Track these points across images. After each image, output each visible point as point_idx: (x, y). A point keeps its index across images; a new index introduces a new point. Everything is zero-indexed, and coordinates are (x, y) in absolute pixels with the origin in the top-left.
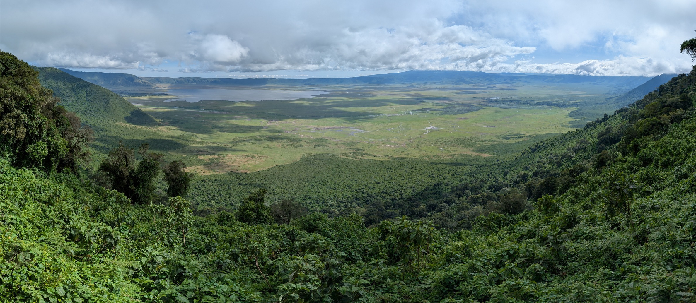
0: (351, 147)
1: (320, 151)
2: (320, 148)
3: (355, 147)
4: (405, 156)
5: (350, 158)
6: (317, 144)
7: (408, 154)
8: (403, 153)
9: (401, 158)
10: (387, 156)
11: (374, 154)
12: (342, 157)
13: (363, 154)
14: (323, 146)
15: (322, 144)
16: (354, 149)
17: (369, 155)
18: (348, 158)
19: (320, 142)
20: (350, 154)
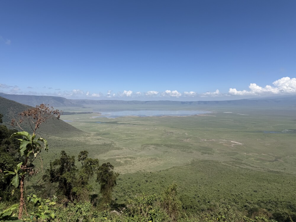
0: (231, 157)
1: (206, 157)
2: (207, 155)
3: (234, 157)
4: (281, 171)
5: (230, 165)
6: (204, 151)
7: (285, 169)
8: (279, 168)
9: (278, 172)
10: (263, 168)
11: (251, 165)
12: (224, 164)
13: (242, 164)
14: (208, 153)
15: (208, 152)
16: (234, 159)
17: (247, 165)
18: (229, 165)
19: (206, 150)
20: (230, 162)
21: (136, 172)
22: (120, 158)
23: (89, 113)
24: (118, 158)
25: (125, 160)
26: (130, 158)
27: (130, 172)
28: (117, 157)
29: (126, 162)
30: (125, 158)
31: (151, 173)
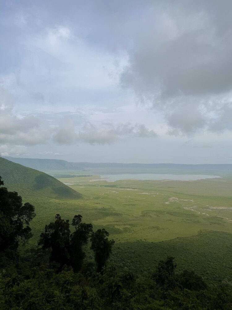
1: (216, 228)
2: (216, 225)
6: (213, 221)
15: (218, 222)
21: (136, 241)
22: (119, 225)
23: (89, 176)
24: (117, 225)
25: (124, 227)
26: (130, 225)
27: (129, 241)
28: (115, 223)
29: (125, 230)
31: (152, 242)
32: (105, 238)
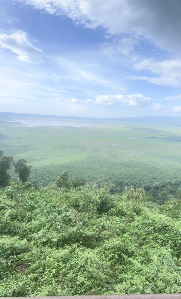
2: (96, 153)
4: (139, 161)
10: (129, 159)
12: (106, 158)
13: (117, 157)
16: (112, 154)
19: (96, 150)
20: (110, 157)
22: (37, 156)
26: (44, 155)
28: (34, 155)
29: (41, 158)
30: (41, 155)
31: (59, 164)
32: (25, 165)
